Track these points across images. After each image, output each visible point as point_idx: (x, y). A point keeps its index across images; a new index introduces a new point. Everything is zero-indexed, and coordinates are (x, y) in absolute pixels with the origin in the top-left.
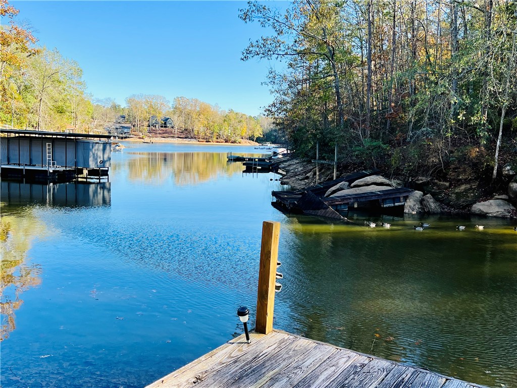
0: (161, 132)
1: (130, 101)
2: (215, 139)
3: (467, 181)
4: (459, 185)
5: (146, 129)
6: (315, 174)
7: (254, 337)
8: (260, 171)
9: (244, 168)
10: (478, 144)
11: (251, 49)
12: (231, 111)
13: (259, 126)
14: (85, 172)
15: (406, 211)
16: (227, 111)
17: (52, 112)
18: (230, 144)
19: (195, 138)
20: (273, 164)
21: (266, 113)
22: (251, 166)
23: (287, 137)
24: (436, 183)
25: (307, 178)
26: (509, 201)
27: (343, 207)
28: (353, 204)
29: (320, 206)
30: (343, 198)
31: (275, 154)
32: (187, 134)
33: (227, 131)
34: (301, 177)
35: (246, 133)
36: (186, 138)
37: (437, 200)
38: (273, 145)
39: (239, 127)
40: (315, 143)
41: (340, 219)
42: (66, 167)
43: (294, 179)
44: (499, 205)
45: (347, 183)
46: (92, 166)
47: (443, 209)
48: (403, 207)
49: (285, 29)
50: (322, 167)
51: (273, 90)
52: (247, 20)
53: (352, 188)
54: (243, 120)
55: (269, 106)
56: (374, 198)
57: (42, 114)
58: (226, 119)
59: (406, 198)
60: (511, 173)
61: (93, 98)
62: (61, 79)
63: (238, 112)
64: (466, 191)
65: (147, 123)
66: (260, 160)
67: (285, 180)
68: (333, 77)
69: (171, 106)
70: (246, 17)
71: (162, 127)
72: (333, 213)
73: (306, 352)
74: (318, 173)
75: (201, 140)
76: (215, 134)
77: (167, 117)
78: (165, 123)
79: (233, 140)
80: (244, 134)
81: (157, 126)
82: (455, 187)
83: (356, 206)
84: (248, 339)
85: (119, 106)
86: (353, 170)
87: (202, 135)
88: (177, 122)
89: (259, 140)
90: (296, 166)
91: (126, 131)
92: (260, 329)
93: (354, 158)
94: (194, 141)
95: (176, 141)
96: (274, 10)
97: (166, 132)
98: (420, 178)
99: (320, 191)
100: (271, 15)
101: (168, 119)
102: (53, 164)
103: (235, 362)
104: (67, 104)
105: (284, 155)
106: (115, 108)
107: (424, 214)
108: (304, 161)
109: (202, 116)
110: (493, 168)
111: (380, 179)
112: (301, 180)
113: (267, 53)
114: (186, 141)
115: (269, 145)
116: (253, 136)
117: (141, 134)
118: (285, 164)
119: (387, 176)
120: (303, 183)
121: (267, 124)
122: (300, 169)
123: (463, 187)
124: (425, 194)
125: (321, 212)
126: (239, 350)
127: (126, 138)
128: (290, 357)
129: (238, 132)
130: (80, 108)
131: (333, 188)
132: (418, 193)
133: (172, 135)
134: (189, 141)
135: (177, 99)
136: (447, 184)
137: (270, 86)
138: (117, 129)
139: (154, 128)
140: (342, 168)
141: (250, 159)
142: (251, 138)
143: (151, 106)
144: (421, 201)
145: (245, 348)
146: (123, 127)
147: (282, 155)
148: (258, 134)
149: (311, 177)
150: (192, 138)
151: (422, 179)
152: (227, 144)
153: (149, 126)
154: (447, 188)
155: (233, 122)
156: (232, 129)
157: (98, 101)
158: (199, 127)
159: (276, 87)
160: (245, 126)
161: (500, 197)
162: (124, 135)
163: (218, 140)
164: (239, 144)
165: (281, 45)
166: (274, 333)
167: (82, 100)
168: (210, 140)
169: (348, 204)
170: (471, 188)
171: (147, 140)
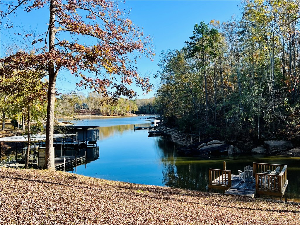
0: (81, 112)
2: (112, 114)
3: (249, 141)
4: (246, 142)
10: (252, 128)
15: (229, 153)
18: (121, 116)
19: (101, 114)
22: (152, 133)
24: (238, 142)
26: (264, 147)
27: (206, 153)
31: (153, 123)
32: (96, 112)
33: (118, 109)
35: (129, 109)
36: (96, 114)
37: (239, 148)
39: (125, 107)
41: (207, 158)
42: (83, 142)
44: (261, 149)
45: (205, 144)
47: (242, 151)
48: (227, 152)
53: (207, 145)
54: (127, 103)
56: (217, 149)
59: (228, 148)
60: (264, 137)
64: (249, 144)
68: (192, 99)
69: (86, 97)
71: (82, 109)
75: (104, 115)
76: (112, 111)
78: (84, 107)
79: (122, 114)
81: (79, 109)
82: (245, 143)
83: (211, 152)
87: (105, 112)
88: (91, 106)
89: (136, 113)
94: (100, 116)
95: (90, 116)
97: (84, 112)
98: (232, 140)
101: (85, 104)
102: (79, 141)
107: (235, 154)
110: (258, 136)
111: (218, 142)
112: (182, 141)
114: (96, 116)
115: (142, 115)
116: (133, 110)
119: (219, 140)
123: (248, 143)
124: (234, 146)
125: (200, 156)
129: (125, 109)
131: (200, 146)
132: (232, 146)
133: (88, 113)
134: (98, 116)
136: (242, 142)
139: (77, 110)
142: (132, 112)
144: (234, 149)
148: (136, 109)
150: (99, 114)
151: (233, 141)
152: (119, 116)
153: (75, 109)
154: (242, 144)
155: (122, 104)
156: (121, 108)
158: (103, 108)
160: (129, 106)
161: (261, 146)
163: (114, 114)
164: (126, 116)
168: (110, 115)
169: (208, 152)
170: (251, 143)
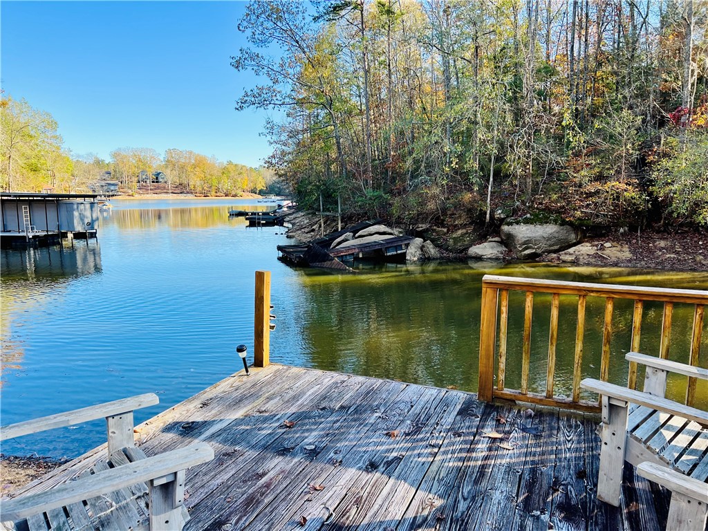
0: (152, 188)
1: (115, 155)
2: (213, 193)
3: (464, 226)
4: (456, 230)
5: (136, 185)
6: (320, 226)
7: (252, 370)
8: (264, 225)
9: (247, 223)
10: (471, 190)
11: (246, 98)
12: (230, 163)
13: (260, 177)
14: (70, 236)
15: (408, 258)
16: (225, 163)
17: (24, 171)
18: (230, 198)
19: (192, 193)
20: (278, 218)
21: (266, 166)
22: (254, 220)
23: (291, 189)
24: (435, 230)
25: (313, 230)
26: (502, 243)
27: (348, 258)
28: (358, 254)
29: (326, 258)
30: (349, 248)
31: (280, 207)
32: (182, 188)
33: (226, 185)
34: (306, 230)
35: (248, 185)
36: (181, 193)
37: (436, 246)
38: (279, 198)
39: (239, 180)
40: (319, 195)
41: (346, 270)
42: (47, 231)
43: (300, 232)
44: (492, 248)
45: (352, 234)
46: (79, 228)
47: (443, 253)
48: (404, 255)
49: (281, 78)
50: (327, 219)
51: (272, 141)
52: (240, 68)
53: (356, 238)
54: (243, 172)
55: (269, 158)
56: (377, 247)
57: (12, 173)
58: (225, 171)
59: (407, 245)
60: (502, 217)
61: (72, 153)
62: (32, 133)
63: (238, 163)
64: (463, 235)
65: (136, 179)
66: (264, 214)
67: (290, 234)
68: (333, 127)
69: (162, 159)
70: (238, 65)
71: (153, 182)
72: (338, 264)
73: (297, 377)
74: (322, 225)
75: (198, 195)
76: (213, 188)
77: (159, 171)
78: (157, 178)
79: (234, 193)
80: (245, 187)
81: (148, 182)
82: (452, 232)
83: (361, 256)
84: (247, 371)
85: (103, 161)
86: (358, 221)
87: (199, 189)
88: (171, 176)
89: (261, 193)
90: (302, 218)
91: (112, 188)
92: (259, 363)
93: (357, 209)
94: (190, 197)
95: (170, 196)
96: (268, 58)
97: (158, 188)
98: (420, 225)
99: (326, 243)
100: (265, 63)
101: (160, 173)
102: (32, 229)
103: (237, 390)
104: (42, 161)
105: (289, 207)
106: (98, 163)
107: (425, 260)
108: (309, 214)
109: (197, 169)
110: (486, 213)
111: (382, 228)
112: (307, 233)
113: (263, 104)
114: (182, 197)
115: (273, 197)
116: (255, 188)
117: (130, 191)
118: (290, 217)
119: (389, 225)
120: (309, 235)
121: (269, 177)
122: (306, 222)
123: (460, 232)
124: (425, 241)
125: (327, 264)
126: (239, 381)
127: (113, 195)
128: (284, 382)
129: (239, 185)
130: (58, 165)
131: (339, 240)
132: (419, 241)
133: (165, 191)
134: (185, 196)
135: (169, 152)
136: (445, 230)
137: (269, 137)
138: (102, 186)
139: (144, 184)
140: (347, 219)
141: (253, 214)
142: (253, 191)
143: (140, 160)
144: (422, 248)
145: (245, 379)
146: (109, 184)
147: (287, 207)
148: (261, 186)
149: (317, 229)
150: (188, 193)
151: (422, 227)
152: (227, 198)
153: (139, 182)
154: (445, 234)
155: (232, 174)
156: (232, 181)
157: (78, 156)
158: (195, 181)
159: (275, 138)
160: (246, 178)
161: (494, 239)
162: (111, 193)
163: (218, 194)
164: (241, 198)
165: (278, 95)
166: (271, 366)
167: (59, 156)
168: (209, 195)
169: (353, 254)
170: (467, 233)
171: (137, 196)
